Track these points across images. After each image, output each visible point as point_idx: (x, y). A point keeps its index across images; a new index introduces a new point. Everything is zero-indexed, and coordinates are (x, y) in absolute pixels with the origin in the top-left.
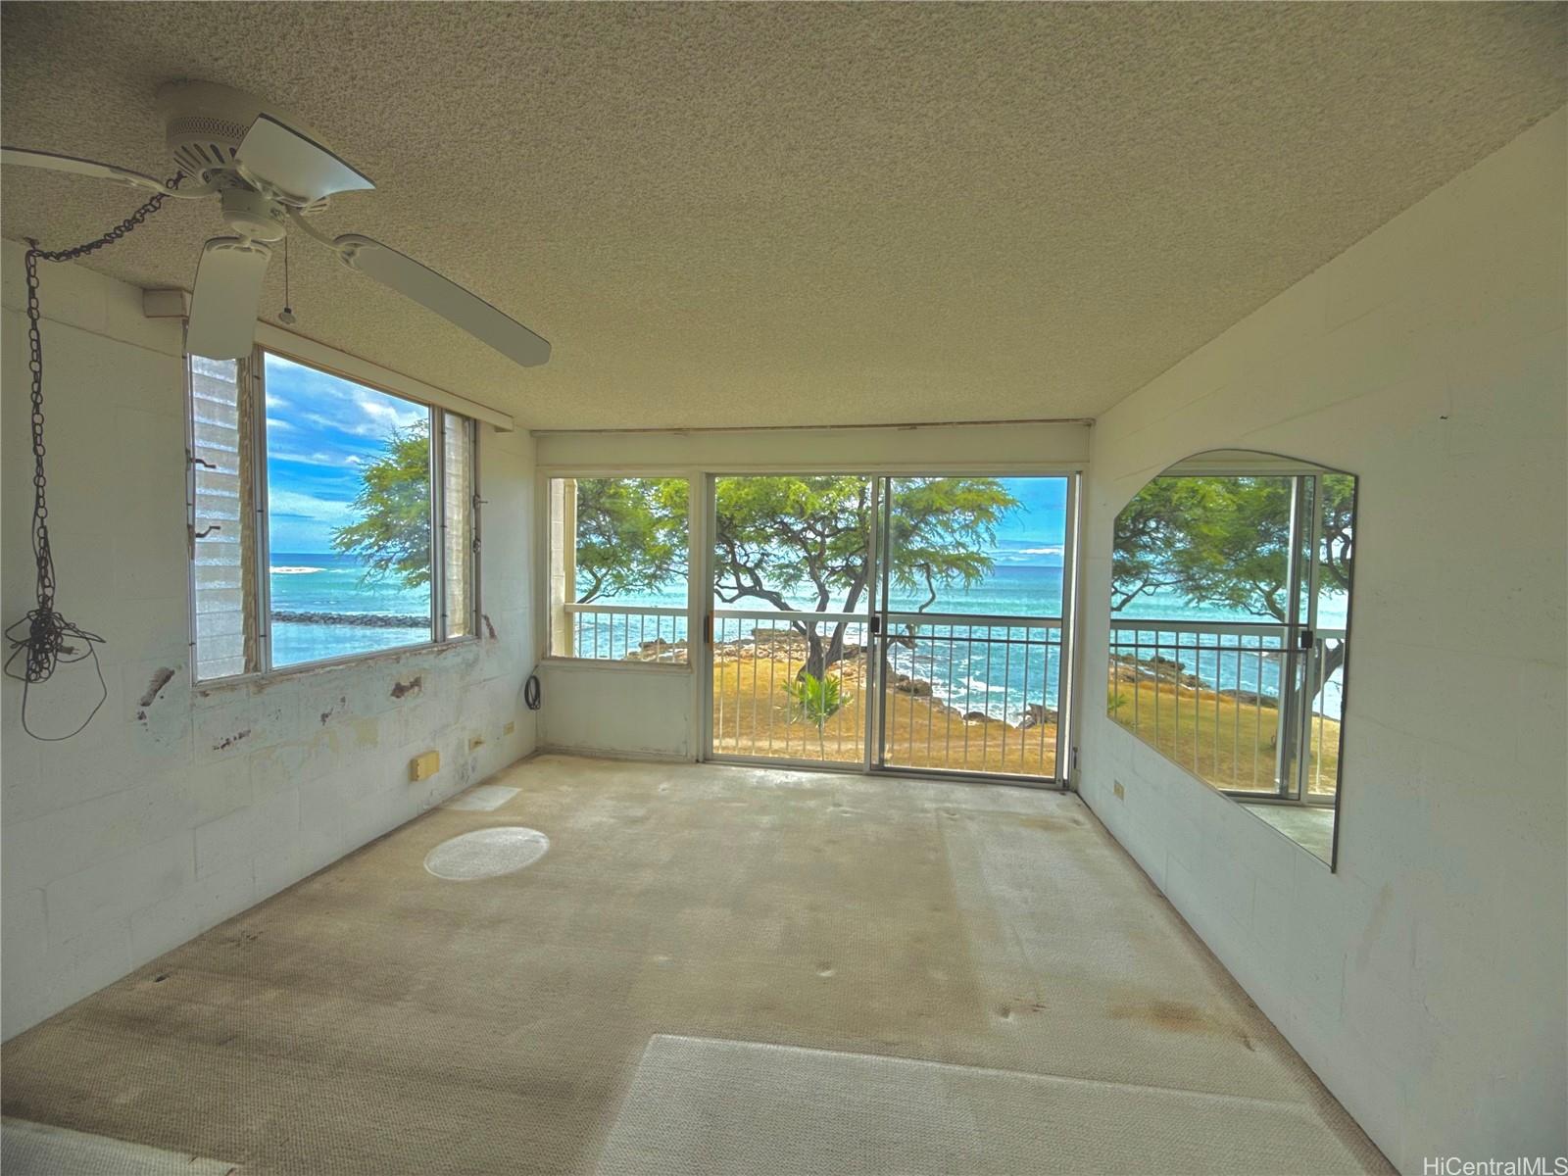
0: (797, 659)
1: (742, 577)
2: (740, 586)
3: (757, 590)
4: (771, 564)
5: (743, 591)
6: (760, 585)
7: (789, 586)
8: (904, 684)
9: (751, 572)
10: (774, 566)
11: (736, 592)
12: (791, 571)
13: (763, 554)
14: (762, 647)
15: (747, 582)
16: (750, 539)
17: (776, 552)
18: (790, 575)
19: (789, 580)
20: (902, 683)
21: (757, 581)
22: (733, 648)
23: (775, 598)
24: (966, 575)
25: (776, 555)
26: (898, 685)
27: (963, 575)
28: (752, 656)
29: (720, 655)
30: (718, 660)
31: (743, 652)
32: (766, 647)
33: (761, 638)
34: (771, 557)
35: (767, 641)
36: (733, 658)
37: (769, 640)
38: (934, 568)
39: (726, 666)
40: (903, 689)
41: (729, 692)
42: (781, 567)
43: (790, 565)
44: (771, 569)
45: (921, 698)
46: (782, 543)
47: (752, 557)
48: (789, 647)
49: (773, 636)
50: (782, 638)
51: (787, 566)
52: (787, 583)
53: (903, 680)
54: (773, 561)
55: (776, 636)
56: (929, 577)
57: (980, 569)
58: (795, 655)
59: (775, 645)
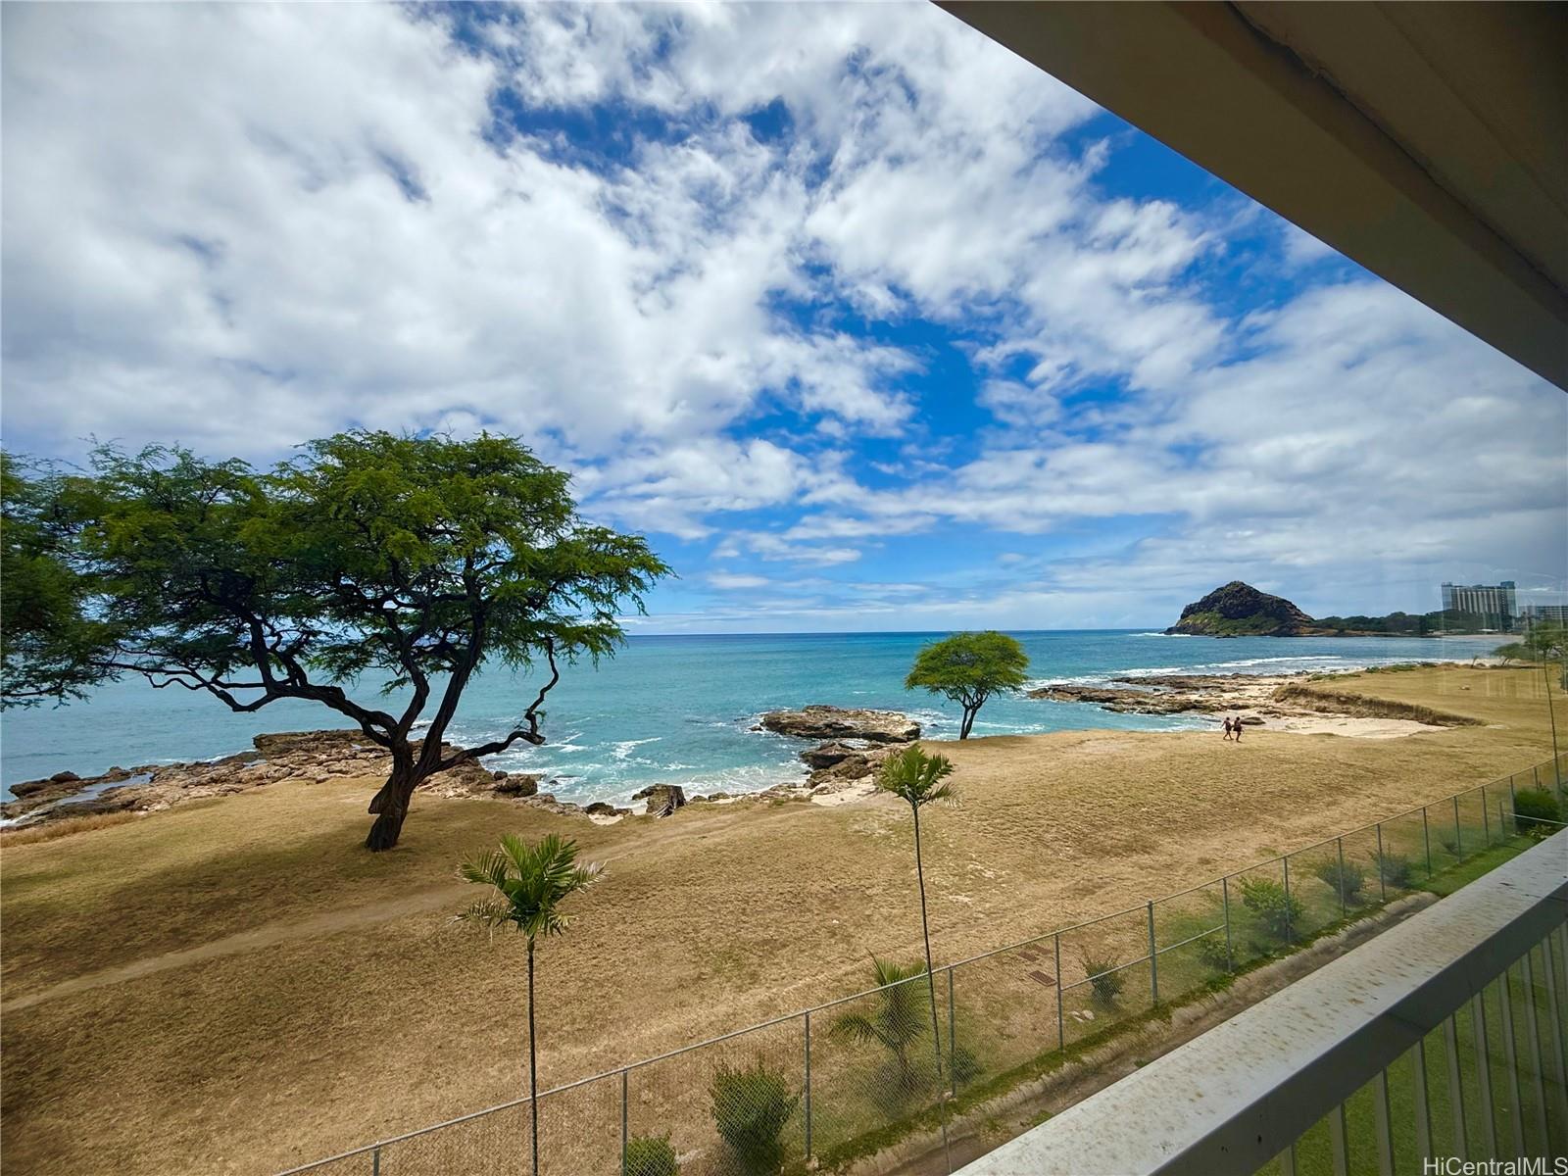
0: (340, 771)
1: (274, 670)
2: (268, 681)
3: (298, 687)
4: (318, 646)
5: (275, 690)
6: (303, 677)
7: (346, 675)
8: (504, 782)
9: (286, 659)
10: (322, 650)
11: (262, 692)
12: (352, 655)
13: (303, 632)
14: (279, 761)
15: (279, 675)
16: (280, 611)
17: (327, 629)
18: (349, 658)
19: (347, 667)
20: (499, 782)
21: (296, 673)
22: (224, 770)
24: (595, 650)
25: (327, 634)
26: (493, 785)
27: (588, 649)
28: (261, 778)
29: (199, 784)
30: (194, 793)
31: (243, 774)
32: (285, 761)
33: (273, 748)
34: (322, 637)
35: (285, 751)
36: (225, 786)
37: (288, 750)
38: (557, 643)
39: (218, 803)
40: (501, 790)
41: (231, 847)
42: (334, 649)
43: (352, 646)
44: (315, 654)
45: (528, 798)
46: (339, 616)
47: (285, 637)
48: (324, 757)
49: (294, 743)
50: (312, 745)
51: (345, 648)
52: (343, 671)
53: (501, 778)
54: (321, 642)
55: (300, 742)
56: (550, 653)
57: (610, 641)
58: (337, 766)
59: (300, 756)
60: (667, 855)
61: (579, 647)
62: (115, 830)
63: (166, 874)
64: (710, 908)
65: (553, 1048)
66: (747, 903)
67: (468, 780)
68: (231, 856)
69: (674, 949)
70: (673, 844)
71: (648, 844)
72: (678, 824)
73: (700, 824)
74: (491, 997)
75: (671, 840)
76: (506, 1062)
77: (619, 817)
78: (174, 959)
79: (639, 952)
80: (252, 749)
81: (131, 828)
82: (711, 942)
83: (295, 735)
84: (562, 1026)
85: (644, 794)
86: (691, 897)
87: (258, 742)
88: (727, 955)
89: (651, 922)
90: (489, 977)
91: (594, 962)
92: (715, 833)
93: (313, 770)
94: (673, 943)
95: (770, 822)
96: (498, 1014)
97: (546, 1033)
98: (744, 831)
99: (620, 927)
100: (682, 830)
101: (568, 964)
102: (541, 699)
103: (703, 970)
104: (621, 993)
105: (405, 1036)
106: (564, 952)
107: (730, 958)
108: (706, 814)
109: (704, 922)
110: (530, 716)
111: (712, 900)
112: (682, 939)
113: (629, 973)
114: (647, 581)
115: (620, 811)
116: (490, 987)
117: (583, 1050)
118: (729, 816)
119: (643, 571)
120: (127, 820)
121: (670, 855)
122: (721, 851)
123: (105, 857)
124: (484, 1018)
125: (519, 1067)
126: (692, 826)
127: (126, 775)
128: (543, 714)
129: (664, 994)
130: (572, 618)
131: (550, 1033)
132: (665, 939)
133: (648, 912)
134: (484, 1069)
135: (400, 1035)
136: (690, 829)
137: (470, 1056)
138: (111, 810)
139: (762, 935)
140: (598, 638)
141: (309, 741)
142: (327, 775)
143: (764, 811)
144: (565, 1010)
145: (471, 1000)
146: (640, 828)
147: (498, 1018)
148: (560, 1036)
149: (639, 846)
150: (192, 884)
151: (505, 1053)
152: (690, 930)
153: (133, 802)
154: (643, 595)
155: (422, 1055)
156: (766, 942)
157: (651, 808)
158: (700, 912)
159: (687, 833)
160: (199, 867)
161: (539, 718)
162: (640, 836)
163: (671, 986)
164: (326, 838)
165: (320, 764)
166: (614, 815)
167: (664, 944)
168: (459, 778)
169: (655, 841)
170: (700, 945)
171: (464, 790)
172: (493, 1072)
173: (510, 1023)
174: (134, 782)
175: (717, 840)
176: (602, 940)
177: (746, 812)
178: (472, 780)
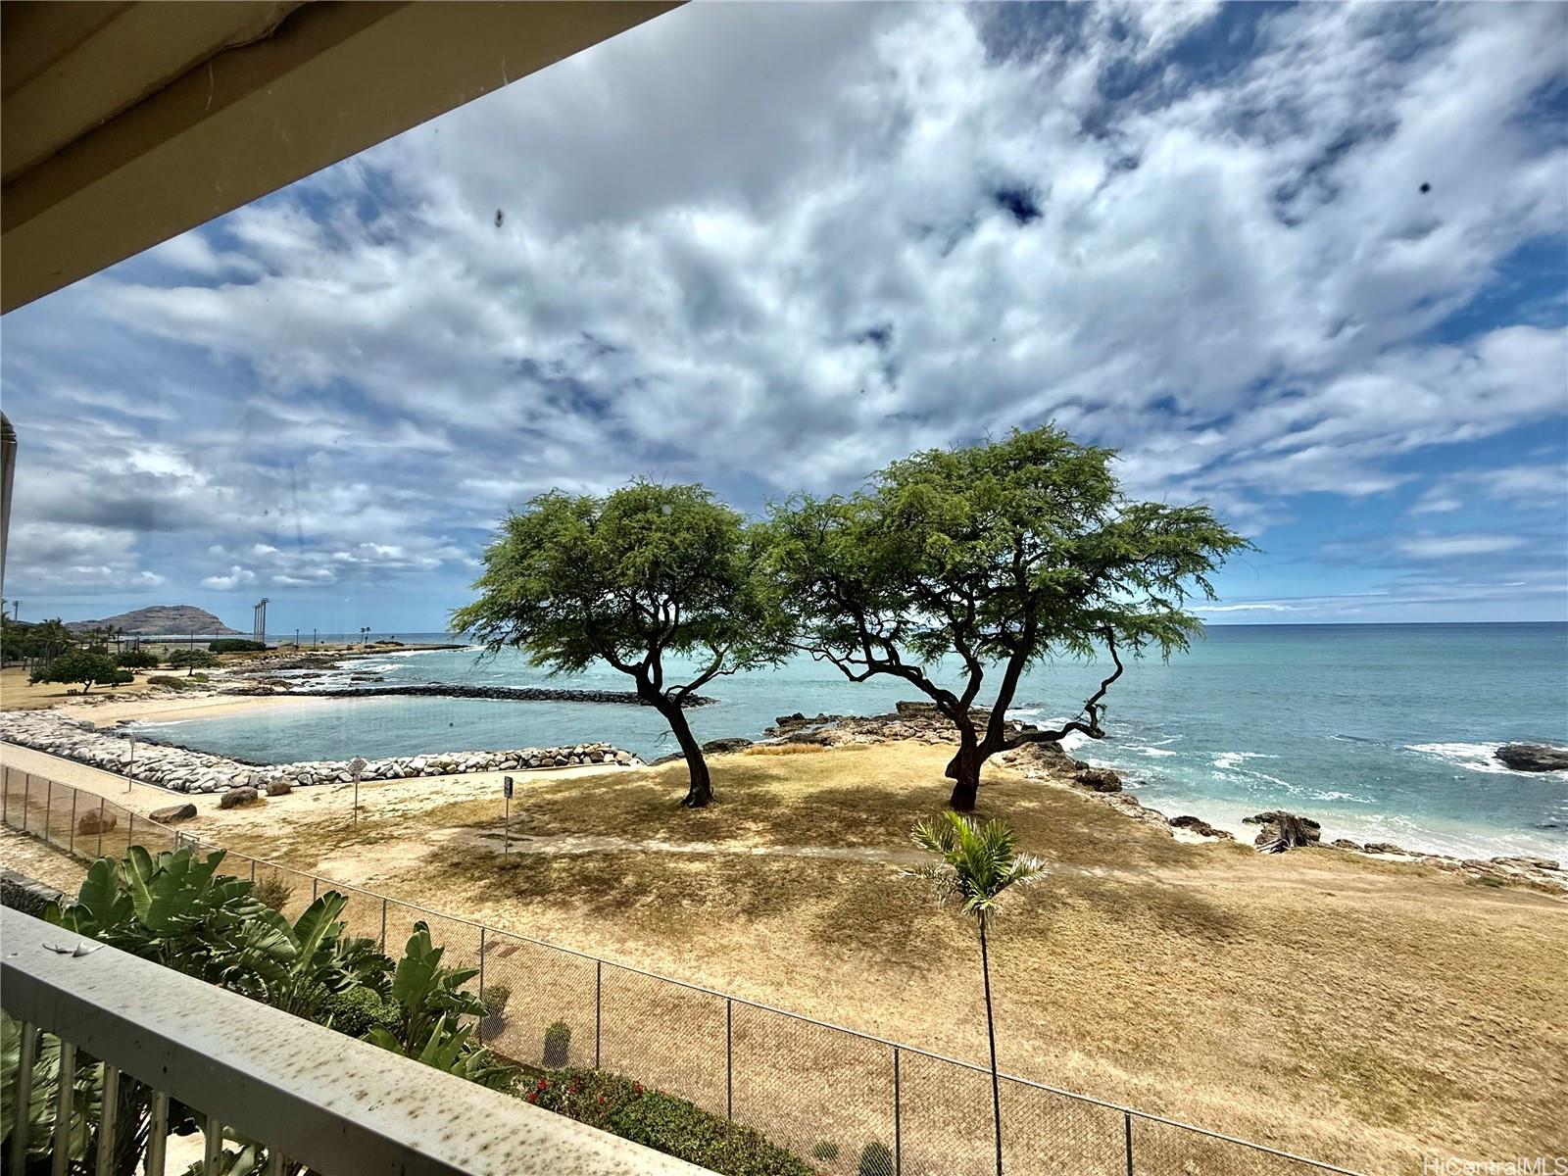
0: (947, 739)
2: (870, 660)
3: (894, 666)
4: (910, 633)
5: (875, 667)
6: (897, 659)
7: (932, 659)
8: (1083, 773)
9: (886, 643)
10: (913, 636)
11: (866, 668)
12: (935, 641)
13: (899, 622)
14: (907, 724)
16: (885, 605)
17: (915, 620)
18: (931, 645)
19: (933, 651)
20: (1080, 773)
21: (893, 654)
22: (875, 725)
23: (915, 676)
24: (1165, 642)
25: (914, 623)
26: (1074, 774)
27: (1158, 641)
28: (896, 735)
29: (861, 733)
30: (858, 740)
31: (886, 730)
32: (912, 724)
33: (907, 713)
34: (910, 626)
35: (913, 717)
36: (875, 737)
37: (915, 716)
38: (1119, 633)
39: (865, 748)
40: (1080, 780)
41: (867, 783)
42: (922, 636)
43: (932, 634)
44: (910, 639)
45: (1107, 794)
46: (923, 609)
47: (886, 625)
48: (938, 725)
49: (920, 710)
50: (931, 714)
51: (929, 635)
52: (930, 655)
53: (1081, 769)
54: (912, 630)
55: (924, 710)
56: (1112, 644)
57: (1184, 632)
58: (946, 734)
59: (922, 721)
60: (1266, 900)
61: (1147, 638)
62: (811, 756)
63: (831, 792)
64: (1328, 990)
65: (1089, 1054)
66: (1400, 1008)
67: (1049, 765)
68: (866, 790)
69: (1259, 1018)
70: (1278, 889)
71: (1240, 880)
72: (1291, 866)
73: (1327, 876)
74: (1036, 975)
75: (1274, 884)
76: (1039, 1043)
77: (1213, 839)
78: (827, 852)
79: (1209, 1002)
80: (895, 711)
81: (820, 756)
82: (1323, 1033)
83: (922, 704)
84: (1103, 1038)
85: (1259, 819)
86: (1297, 965)
87: (899, 705)
88: (1353, 1063)
89: (1231, 973)
90: (1036, 956)
91: (1150, 989)
92: (1351, 893)
93: (929, 734)
94: (1260, 1011)
95: (1467, 907)
96: (1039, 994)
97: (1084, 1036)
98: (1408, 906)
99: (1186, 963)
100: (1295, 876)
101: (1118, 977)
102: (1103, 692)
103: (1304, 1064)
104: (1178, 1036)
105: (960, 975)
106: (1116, 963)
107: (1354, 1068)
108: (1342, 866)
109: (1311, 1003)
110: (1090, 708)
111: (1333, 979)
112: (1275, 1011)
113: (1192, 1020)
114: (1214, 559)
115: (1215, 833)
116: (1036, 966)
117: (1124, 1076)
118: (1382, 878)
119: (1207, 547)
120: (818, 750)
121: (1270, 901)
122: (1357, 921)
123: (805, 772)
124: (1026, 992)
125: (1052, 1055)
126: (1312, 875)
127: (826, 720)
128: (1104, 708)
129: (1237, 1066)
130: (1134, 606)
131: (1088, 1038)
132: (1249, 1000)
133: (1229, 961)
134: (1019, 1039)
135: (955, 973)
136: (1308, 878)
137: (1009, 1021)
138: (812, 742)
139: (1420, 1061)
140: (1171, 629)
141: (930, 710)
142: (938, 740)
143: (1456, 887)
144: (1109, 1024)
145: (1018, 970)
146: (1232, 858)
147: (1038, 998)
148: (1098, 1047)
149: (1227, 879)
150: (842, 804)
151: (1041, 1035)
152: (1290, 1004)
153: (826, 739)
154: (1208, 575)
155: (970, 999)
156: (1430, 1076)
157: (1261, 840)
158: (1311, 989)
159: (1303, 881)
160: (848, 792)
161: (1099, 713)
162: (1230, 867)
163: (1250, 1060)
164: (926, 791)
165: (935, 730)
166: (1207, 835)
167: (1246, 1007)
168: (1041, 762)
169: (1252, 879)
170: (1304, 1030)
171: (1044, 773)
172: (1028, 1046)
173: (1051, 1008)
174: (829, 726)
175: (1352, 904)
176: (1163, 969)
177: (1416, 880)
178: (1054, 765)
